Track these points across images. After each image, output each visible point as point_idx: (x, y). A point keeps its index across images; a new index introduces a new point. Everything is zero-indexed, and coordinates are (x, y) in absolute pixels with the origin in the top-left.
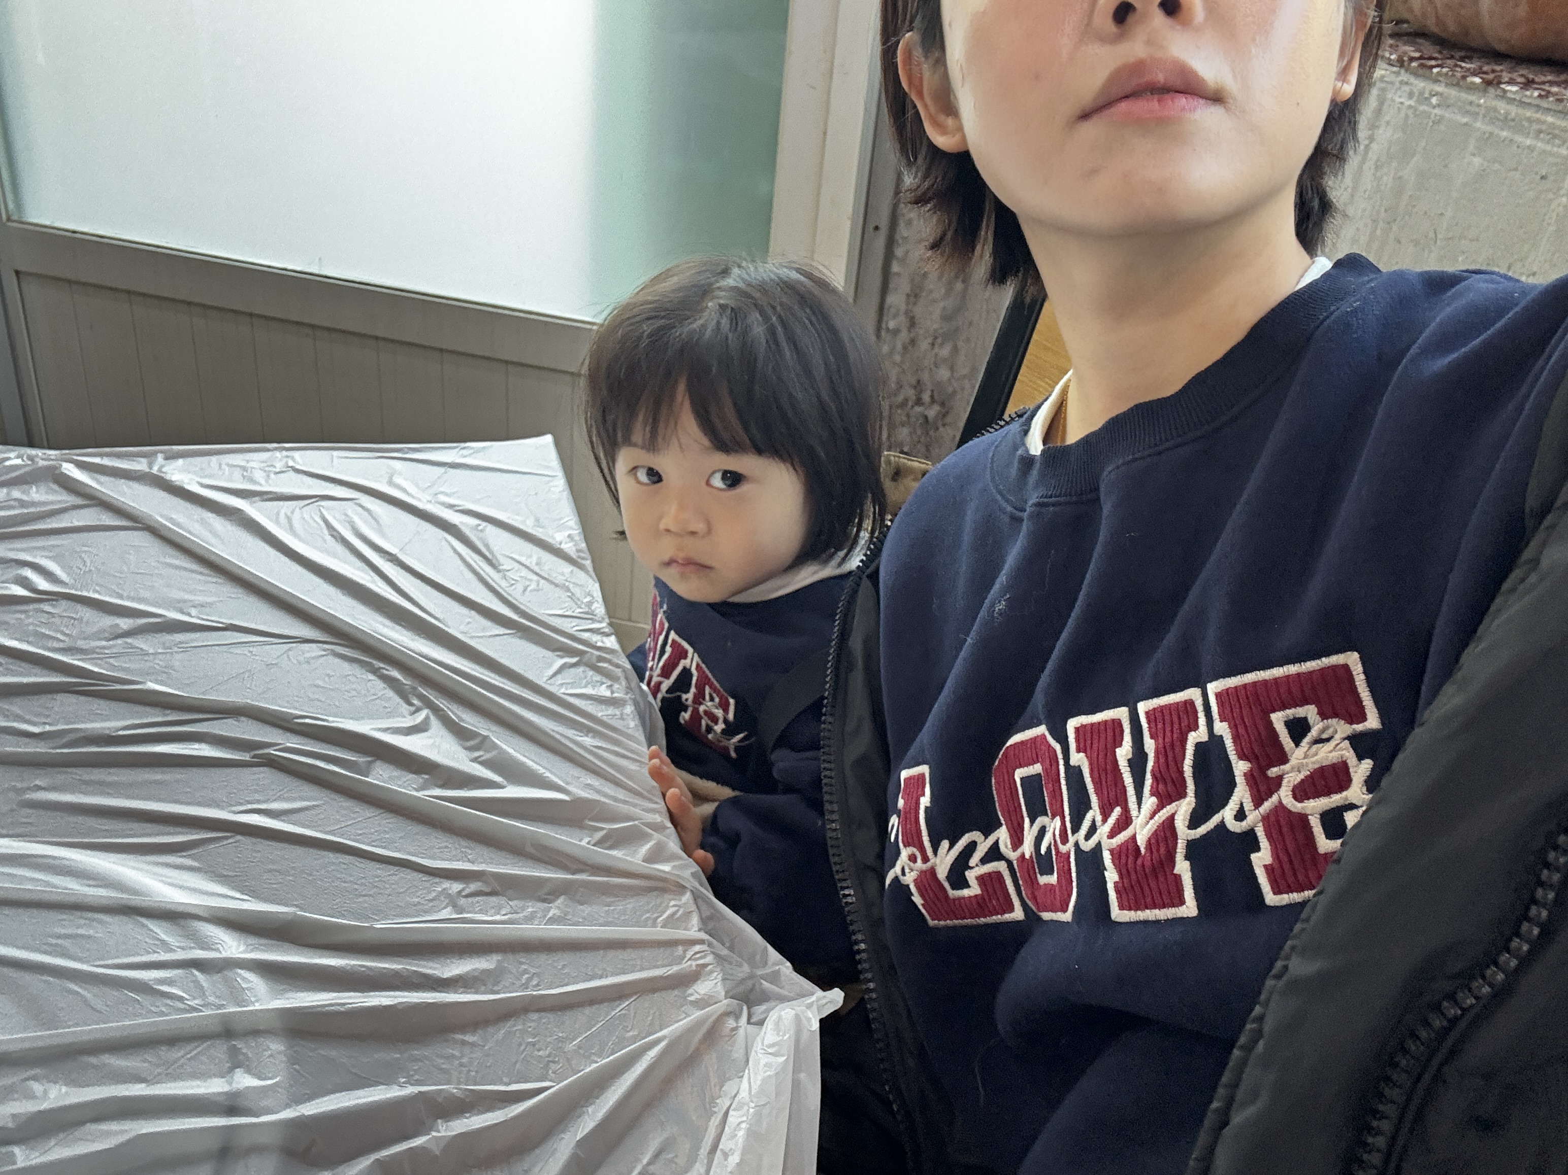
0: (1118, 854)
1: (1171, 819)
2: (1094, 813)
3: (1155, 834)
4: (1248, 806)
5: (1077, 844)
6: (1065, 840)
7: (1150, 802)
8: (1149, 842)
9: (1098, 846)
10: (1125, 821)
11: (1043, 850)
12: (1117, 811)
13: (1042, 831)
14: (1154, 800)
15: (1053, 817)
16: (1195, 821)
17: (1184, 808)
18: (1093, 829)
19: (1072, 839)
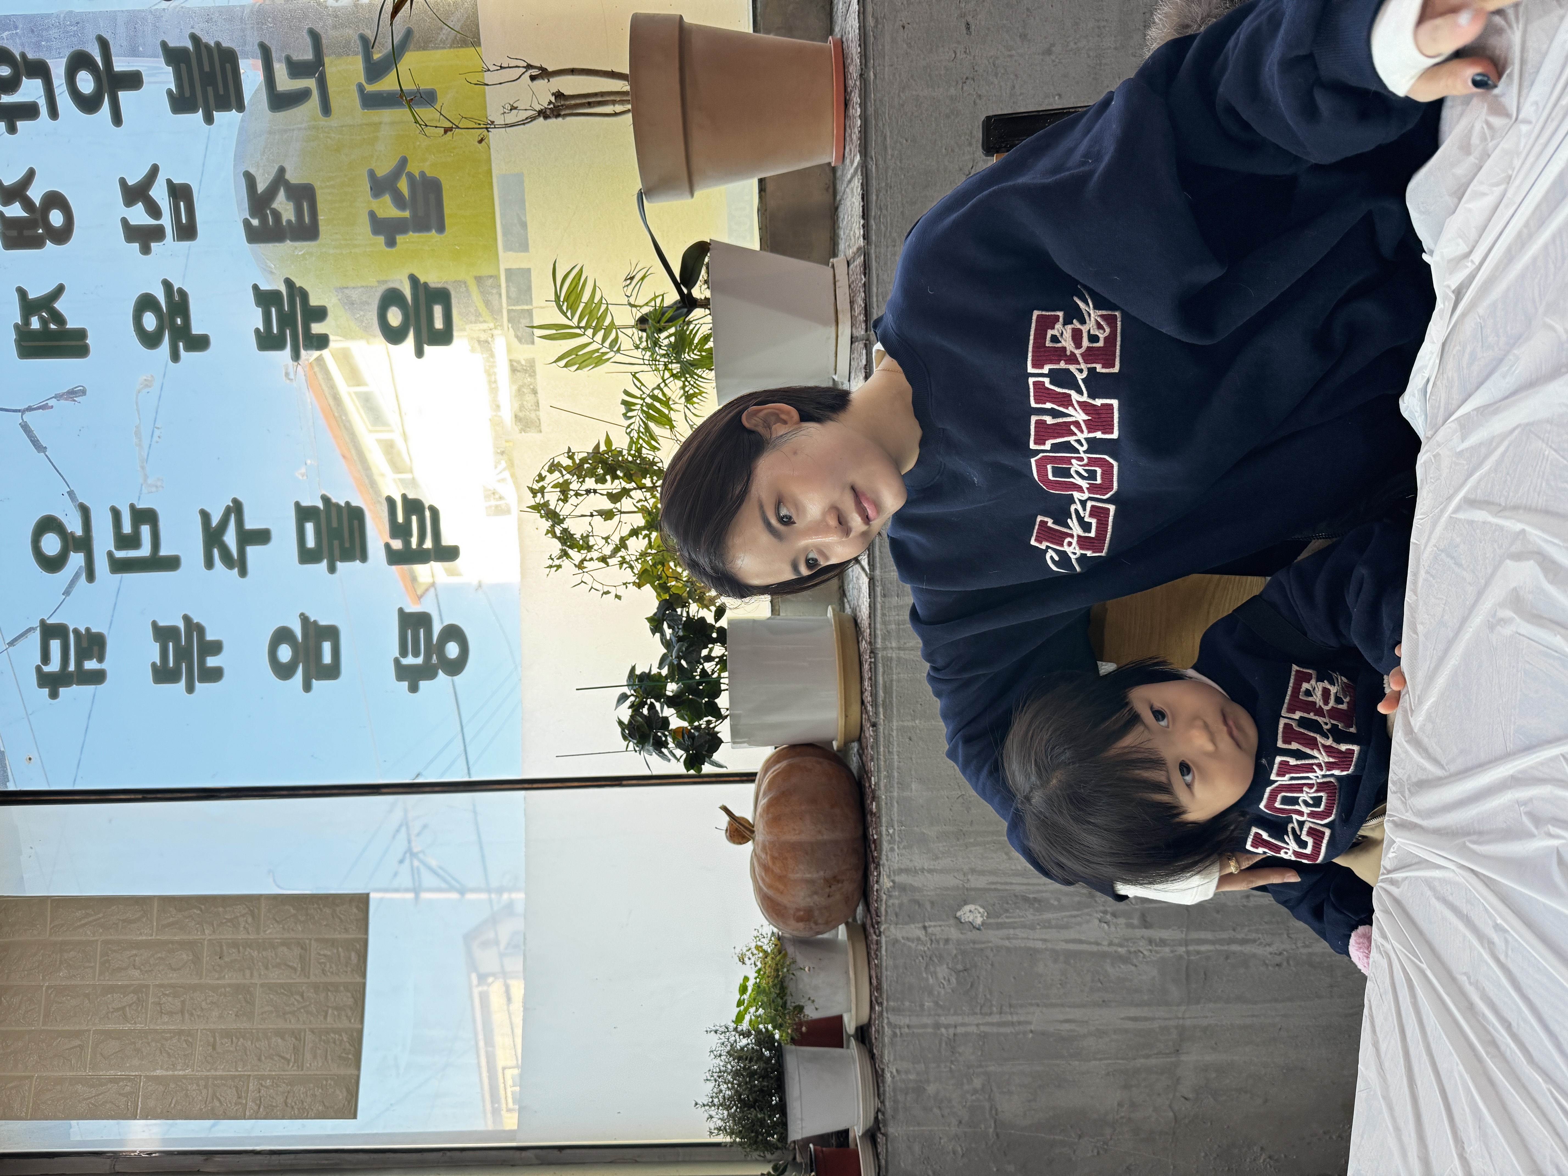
0: (1090, 431)
1: (1078, 402)
2: (1071, 439)
3: (1083, 410)
4: (1078, 367)
5: (1085, 452)
6: (1081, 459)
7: (1070, 411)
8: (1087, 414)
9: (1086, 439)
10: (1077, 424)
11: (1086, 475)
12: (1072, 427)
13: (1077, 472)
14: (1070, 408)
15: (1071, 464)
16: (1080, 392)
17: (1075, 396)
18: (1079, 441)
19: (1082, 455)
